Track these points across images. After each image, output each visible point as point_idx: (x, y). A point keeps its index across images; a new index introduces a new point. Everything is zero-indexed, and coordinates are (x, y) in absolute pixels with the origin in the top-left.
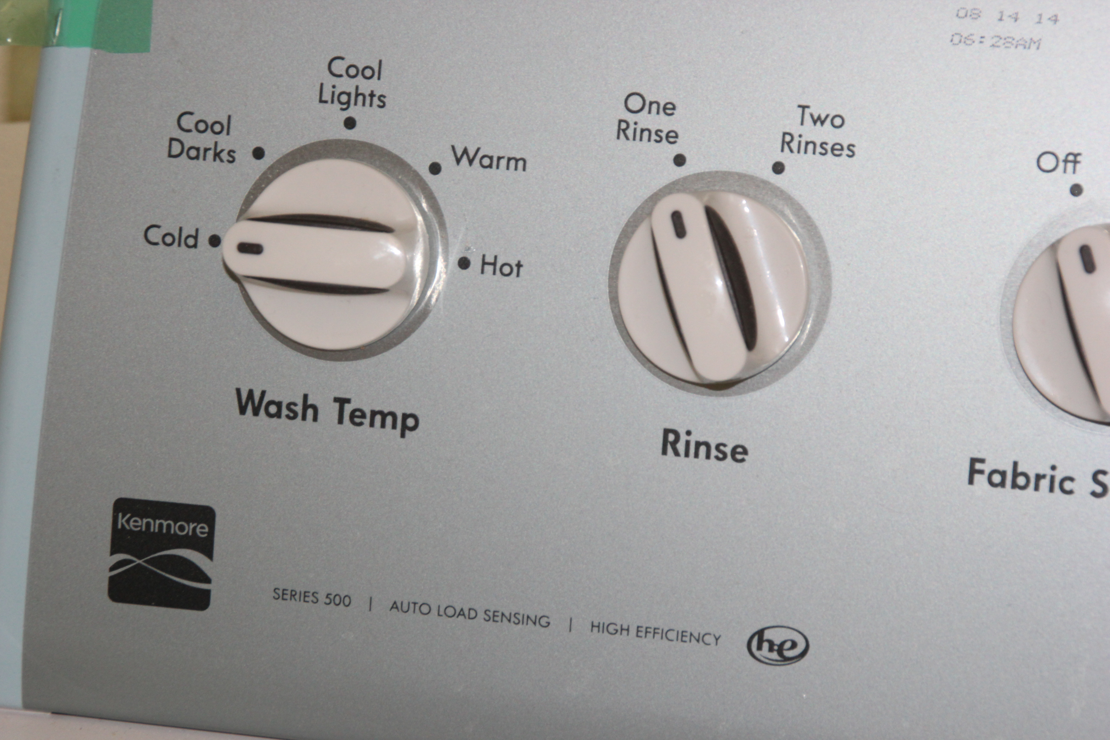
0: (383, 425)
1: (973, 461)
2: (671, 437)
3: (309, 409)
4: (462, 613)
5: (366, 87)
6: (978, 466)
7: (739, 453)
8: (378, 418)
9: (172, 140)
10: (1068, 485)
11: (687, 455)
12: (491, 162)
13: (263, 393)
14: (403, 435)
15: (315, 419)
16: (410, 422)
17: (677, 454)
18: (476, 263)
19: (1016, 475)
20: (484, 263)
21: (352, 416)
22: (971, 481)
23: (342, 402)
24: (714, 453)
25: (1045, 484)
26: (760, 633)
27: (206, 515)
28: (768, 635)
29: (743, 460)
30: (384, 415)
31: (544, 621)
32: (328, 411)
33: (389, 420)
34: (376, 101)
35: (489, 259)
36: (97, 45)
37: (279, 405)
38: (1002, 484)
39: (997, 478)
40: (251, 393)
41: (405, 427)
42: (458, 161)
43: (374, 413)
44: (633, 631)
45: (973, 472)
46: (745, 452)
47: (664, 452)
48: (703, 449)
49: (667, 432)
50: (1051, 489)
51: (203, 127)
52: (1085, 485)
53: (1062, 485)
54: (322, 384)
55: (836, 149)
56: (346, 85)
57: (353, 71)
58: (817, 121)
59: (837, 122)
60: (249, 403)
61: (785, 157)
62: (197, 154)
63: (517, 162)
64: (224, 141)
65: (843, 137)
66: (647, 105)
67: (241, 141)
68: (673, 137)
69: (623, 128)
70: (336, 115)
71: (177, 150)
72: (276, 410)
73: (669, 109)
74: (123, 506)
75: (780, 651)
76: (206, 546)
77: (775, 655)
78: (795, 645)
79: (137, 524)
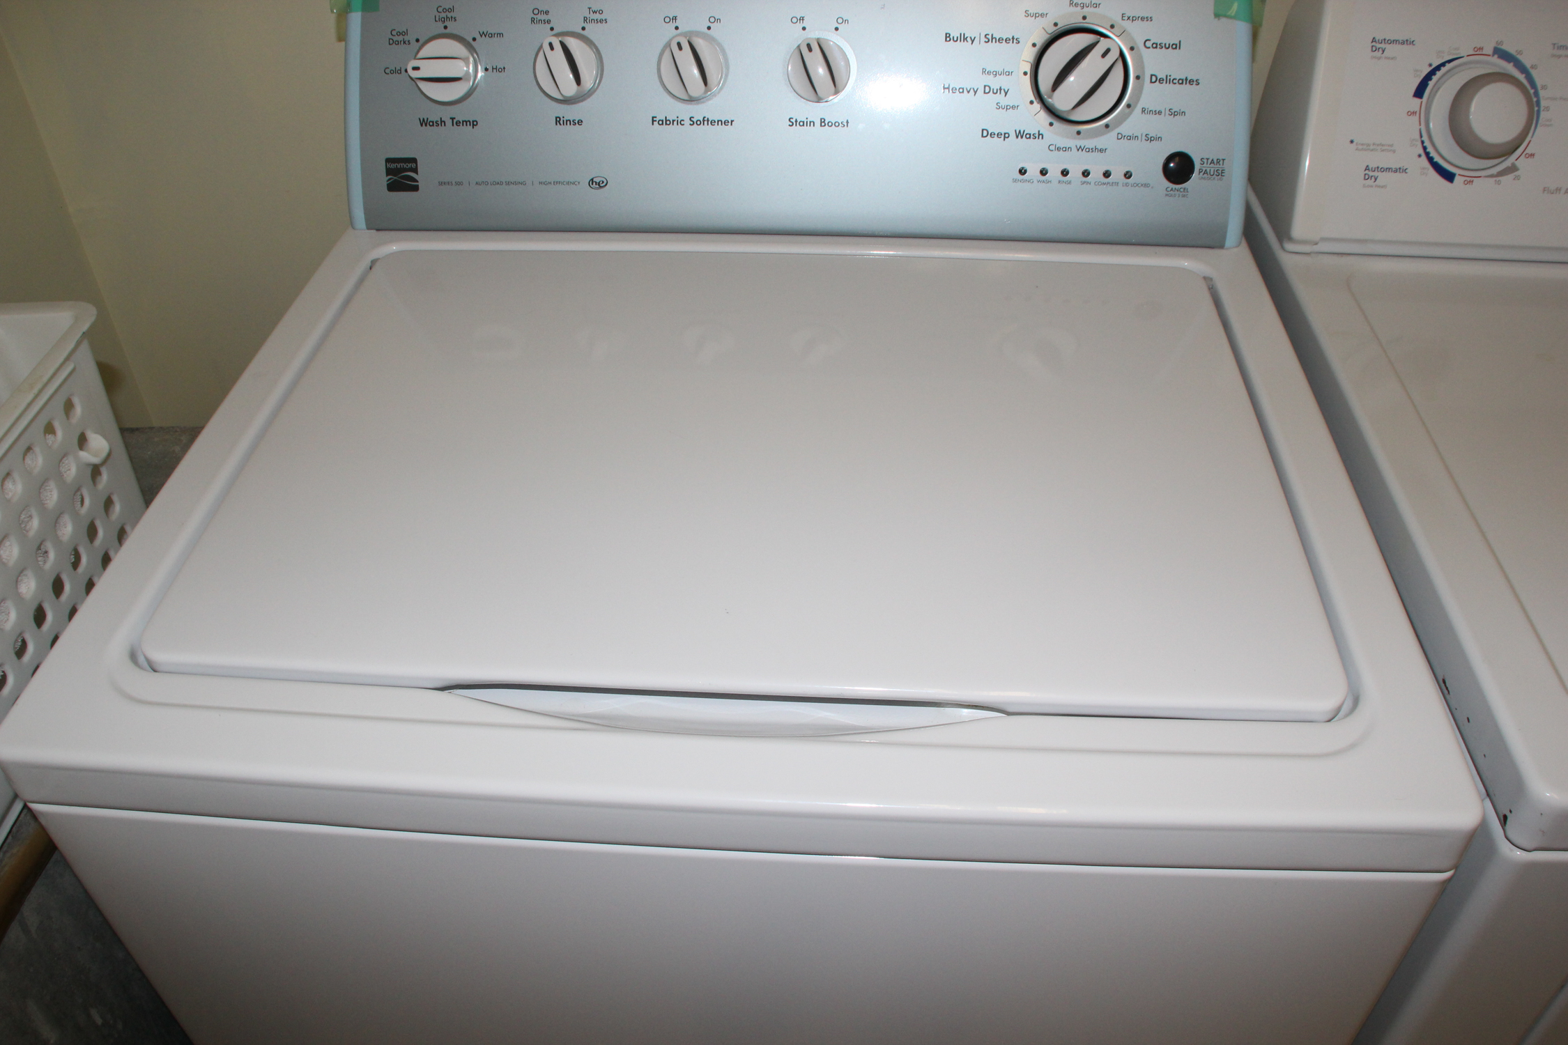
0: (467, 125)
1: (653, 118)
2: (558, 119)
3: (443, 122)
4: (498, 183)
5: (449, 15)
6: (655, 119)
7: (580, 122)
8: (465, 123)
9: (389, 39)
10: (682, 123)
11: (564, 124)
12: (492, 36)
13: (428, 119)
14: (473, 127)
15: (445, 125)
16: (475, 123)
17: (560, 124)
18: (490, 69)
19: (666, 121)
20: (493, 69)
21: (456, 123)
22: (653, 124)
23: (453, 119)
24: (572, 123)
25: (675, 123)
26: (592, 180)
27: (414, 160)
28: (594, 180)
29: (581, 124)
30: (466, 122)
31: (524, 183)
32: (449, 122)
33: (468, 123)
34: (453, 19)
35: (495, 67)
36: (363, 11)
37: (433, 122)
38: (663, 124)
39: (661, 122)
40: (424, 119)
41: (473, 125)
42: (481, 36)
43: (463, 122)
44: (552, 183)
45: (653, 121)
46: (582, 122)
47: (556, 124)
48: (568, 122)
49: (556, 118)
50: (678, 124)
51: (399, 34)
52: (687, 122)
53: (681, 123)
54: (446, 114)
55: (601, 21)
56: (443, 15)
57: (445, 10)
58: (595, 12)
59: (601, 12)
60: (424, 123)
61: (585, 25)
62: (398, 43)
63: (500, 35)
64: (406, 38)
65: (603, 17)
66: (540, 12)
67: (411, 37)
68: (549, 22)
69: (533, 20)
70: (441, 25)
71: (392, 42)
72: (432, 124)
73: (547, 13)
74: (388, 160)
75: (599, 185)
76: (415, 171)
77: (597, 186)
78: (603, 182)
79: (393, 166)
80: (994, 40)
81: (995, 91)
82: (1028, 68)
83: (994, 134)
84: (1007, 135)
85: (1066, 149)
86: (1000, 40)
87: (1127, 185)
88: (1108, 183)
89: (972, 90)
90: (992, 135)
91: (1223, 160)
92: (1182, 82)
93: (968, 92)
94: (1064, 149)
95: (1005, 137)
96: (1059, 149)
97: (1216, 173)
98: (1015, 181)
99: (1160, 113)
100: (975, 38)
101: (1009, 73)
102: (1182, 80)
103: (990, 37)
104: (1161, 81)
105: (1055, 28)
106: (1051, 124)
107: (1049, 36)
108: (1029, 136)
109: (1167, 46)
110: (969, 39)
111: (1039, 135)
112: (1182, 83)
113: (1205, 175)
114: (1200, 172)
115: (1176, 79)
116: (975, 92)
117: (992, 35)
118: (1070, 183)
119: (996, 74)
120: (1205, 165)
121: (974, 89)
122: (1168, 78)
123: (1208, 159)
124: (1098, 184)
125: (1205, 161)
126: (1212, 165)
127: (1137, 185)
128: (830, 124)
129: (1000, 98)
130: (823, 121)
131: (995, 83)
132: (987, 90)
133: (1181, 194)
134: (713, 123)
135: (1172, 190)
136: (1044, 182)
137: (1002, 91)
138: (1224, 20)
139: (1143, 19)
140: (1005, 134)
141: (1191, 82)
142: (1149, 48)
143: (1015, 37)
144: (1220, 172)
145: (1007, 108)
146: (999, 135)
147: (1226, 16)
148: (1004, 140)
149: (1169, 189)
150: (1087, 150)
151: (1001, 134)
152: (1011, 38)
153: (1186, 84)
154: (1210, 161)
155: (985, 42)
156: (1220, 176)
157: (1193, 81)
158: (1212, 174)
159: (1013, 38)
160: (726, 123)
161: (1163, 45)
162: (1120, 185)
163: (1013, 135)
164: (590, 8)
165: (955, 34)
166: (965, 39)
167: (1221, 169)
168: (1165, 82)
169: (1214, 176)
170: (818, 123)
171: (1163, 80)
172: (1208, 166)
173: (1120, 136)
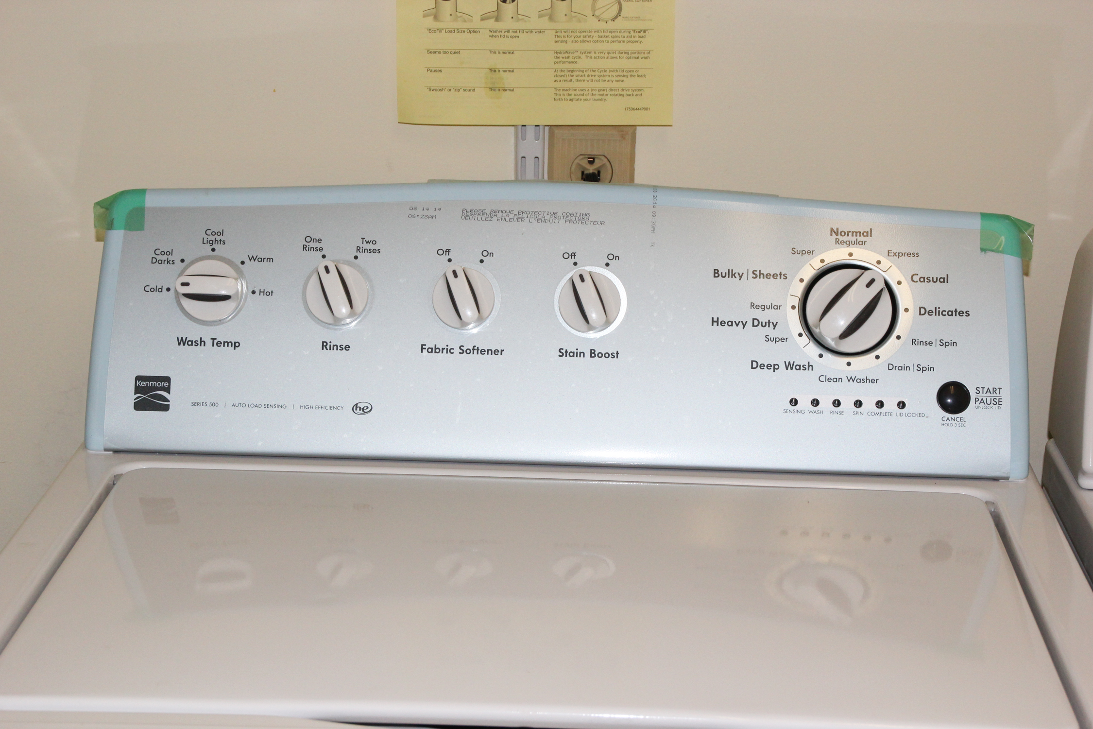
0: (228, 346)
1: (422, 345)
2: (325, 344)
3: (202, 342)
4: (256, 406)
5: (218, 238)
6: (424, 347)
7: (347, 348)
8: (226, 344)
9: (152, 258)
10: (452, 351)
11: (330, 349)
12: (261, 260)
13: (186, 338)
14: (235, 349)
15: (204, 345)
16: (237, 344)
17: (327, 349)
18: (257, 292)
19: (436, 349)
20: (260, 292)
21: (217, 344)
22: (422, 352)
23: (213, 339)
24: (339, 348)
25: (445, 351)
26: (356, 405)
27: (167, 379)
28: (358, 405)
29: (349, 350)
30: (228, 343)
31: (284, 407)
32: (209, 342)
33: (230, 344)
34: (222, 242)
35: (262, 290)
36: (125, 229)
37: (192, 341)
38: (432, 352)
39: (430, 350)
40: (182, 338)
41: (235, 346)
42: (250, 260)
43: (224, 342)
44: (314, 407)
45: (422, 349)
46: (349, 347)
47: (323, 349)
48: (335, 347)
49: (323, 342)
50: (447, 353)
51: (163, 253)
52: (457, 350)
53: (450, 351)
54: (207, 334)
55: (374, 251)
56: (212, 238)
57: (214, 233)
58: (368, 242)
59: (374, 242)
60: (182, 342)
61: (358, 254)
62: (161, 262)
63: (270, 260)
64: (171, 258)
65: (376, 247)
66: (312, 240)
67: (176, 257)
68: (321, 249)
69: (305, 247)
70: (208, 248)
71: (154, 261)
72: (191, 343)
73: (320, 241)
74: (138, 378)
75: (363, 410)
76: (168, 390)
77: (361, 412)
78: (367, 408)
79: (143, 384)
80: (762, 276)
81: (764, 324)
82: (796, 302)
83: (764, 366)
84: (776, 367)
85: (837, 380)
86: (768, 276)
87: (901, 415)
88: (882, 413)
89: (741, 323)
90: (762, 366)
91: (1000, 389)
92: (951, 313)
93: (737, 325)
94: (835, 380)
95: (774, 369)
96: (829, 380)
97: (993, 402)
98: (786, 411)
99: (930, 343)
100: (743, 274)
101: (778, 307)
102: (952, 312)
103: (757, 273)
104: (930, 313)
105: (822, 265)
106: (821, 356)
107: (815, 271)
108: (799, 368)
109: (935, 280)
110: (737, 275)
111: (809, 366)
112: (952, 315)
113: (982, 404)
114: (976, 401)
115: (945, 311)
116: (744, 326)
117: (760, 271)
118: (842, 413)
119: (764, 308)
120: (981, 394)
121: (742, 322)
122: (938, 310)
123: (983, 388)
124: (870, 414)
125: (981, 390)
126: (988, 394)
127: (912, 415)
128: (601, 355)
129: (769, 331)
130: (593, 353)
131: (763, 317)
132: (756, 323)
133: (957, 423)
134: (482, 352)
135: (948, 419)
136: (815, 412)
137: (771, 324)
138: (990, 254)
139: (909, 255)
140: (774, 365)
141: (961, 313)
142: (917, 282)
143: (783, 273)
144: (997, 401)
145: (776, 340)
146: (769, 366)
147: (992, 251)
148: (774, 371)
149: (945, 419)
150: (859, 381)
151: (771, 366)
152: (778, 274)
153: (956, 315)
154: (985, 390)
155: (753, 277)
156: (997, 405)
157: (963, 313)
158: (989, 402)
159: (781, 274)
160: (496, 352)
161: (931, 279)
162: (894, 415)
163: (783, 366)
164: (363, 239)
165: (723, 270)
166: (733, 275)
167: (998, 398)
168: (934, 314)
169: (992, 405)
170: (588, 354)
171: (932, 312)
172: (984, 394)
173: (891, 367)
